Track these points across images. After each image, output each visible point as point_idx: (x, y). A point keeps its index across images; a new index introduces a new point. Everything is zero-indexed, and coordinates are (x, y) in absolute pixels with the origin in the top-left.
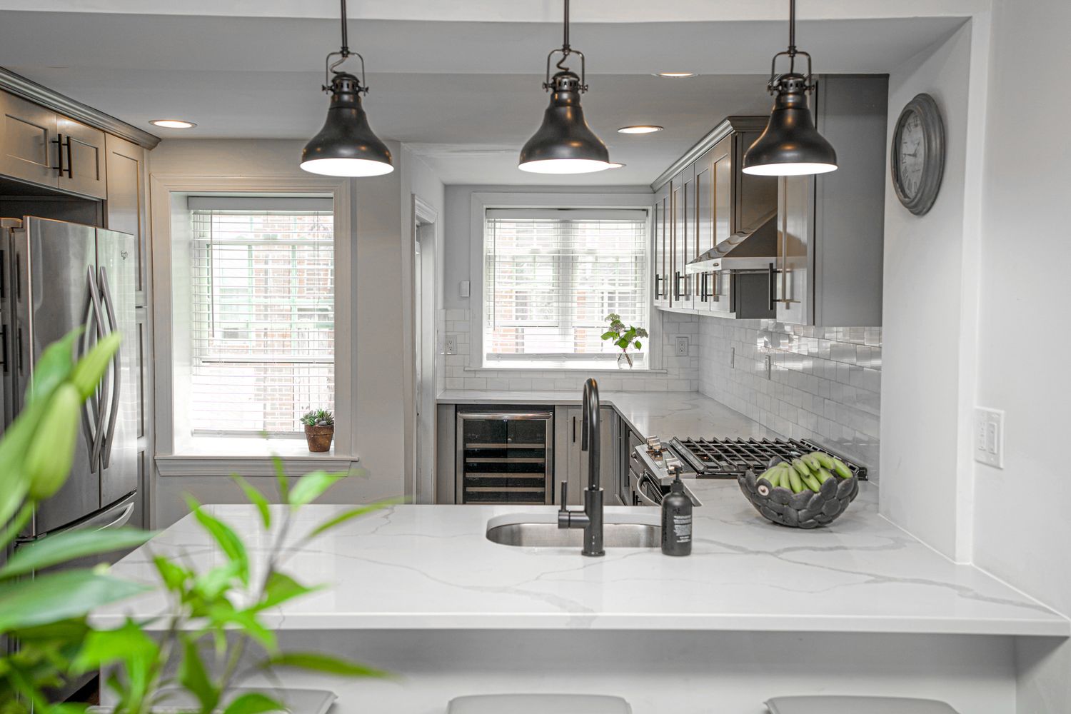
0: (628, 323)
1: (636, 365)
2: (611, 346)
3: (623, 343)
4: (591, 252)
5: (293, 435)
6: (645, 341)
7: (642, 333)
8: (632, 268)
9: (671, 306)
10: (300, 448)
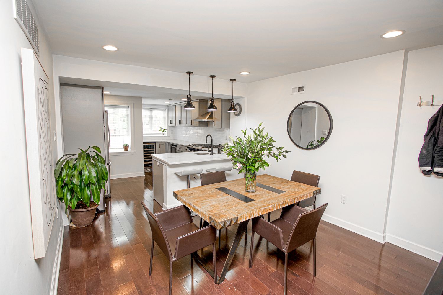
0: (163, 128)
1: (165, 135)
2: (161, 132)
3: (163, 131)
4: (155, 116)
5: (122, 148)
6: (166, 131)
7: (166, 130)
8: (162, 119)
9: (176, 125)
10: (123, 150)
